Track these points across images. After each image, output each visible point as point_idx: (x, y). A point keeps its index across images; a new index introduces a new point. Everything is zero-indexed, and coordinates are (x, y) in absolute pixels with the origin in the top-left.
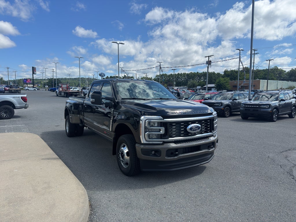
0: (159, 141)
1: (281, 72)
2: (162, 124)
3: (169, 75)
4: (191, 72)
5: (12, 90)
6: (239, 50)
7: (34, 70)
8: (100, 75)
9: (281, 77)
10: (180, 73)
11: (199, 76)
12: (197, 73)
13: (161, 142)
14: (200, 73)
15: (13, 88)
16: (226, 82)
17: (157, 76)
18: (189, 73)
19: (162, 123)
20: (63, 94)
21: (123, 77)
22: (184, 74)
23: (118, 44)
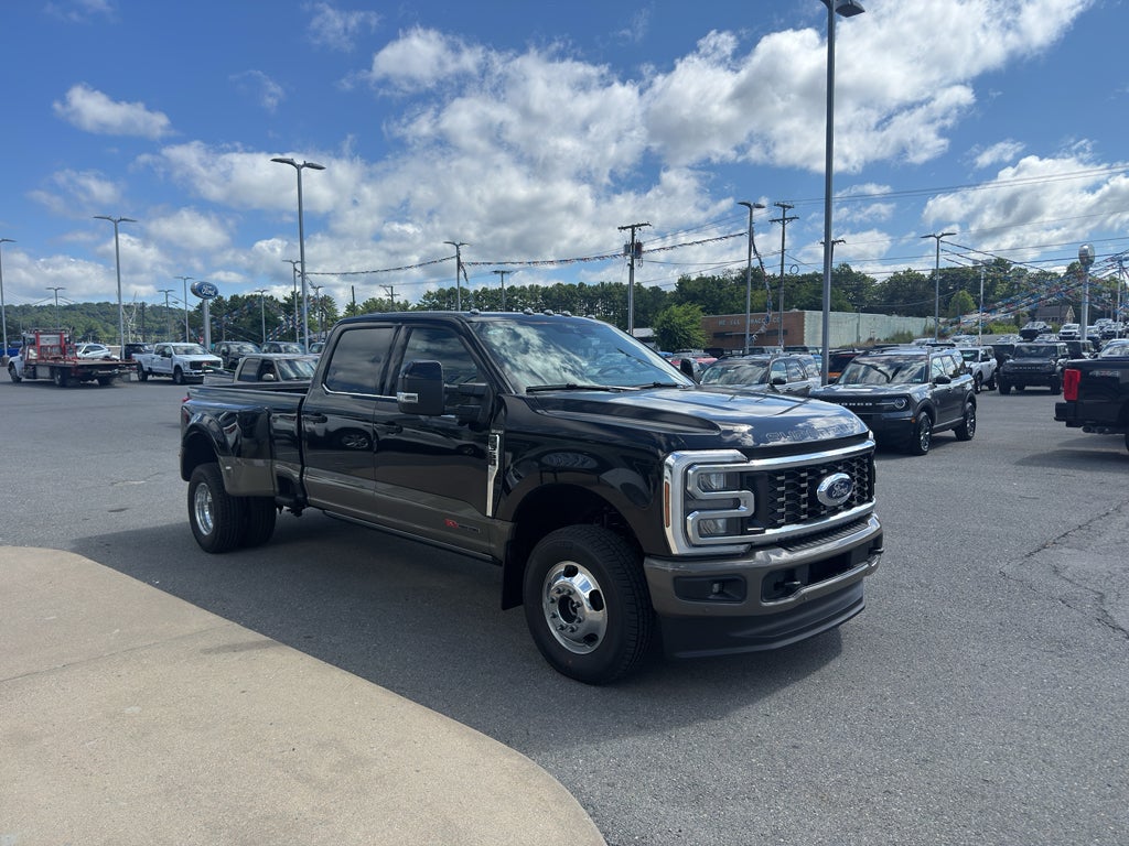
0: (735, 542)
1: (862, 282)
2: (744, 480)
3: (476, 292)
4: (559, 284)
6: (749, 205)
8: (197, 291)
9: (861, 299)
10: (517, 286)
11: (588, 296)
12: (581, 285)
13: (742, 548)
14: (589, 287)
16: (692, 322)
17: (428, 296)
18: (550, 286)
19: (744, 475)
20: (44, 373)
21: (285, 298)
22: (534, 289)
23: (299, 168)
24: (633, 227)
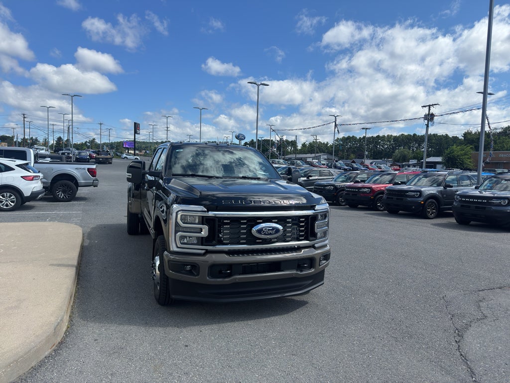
0: (200, 249)
2: (204, 220)
3: (360, 138)
4: (402, 134)
5: (99, 158)
7: (137, 127)
8: (237, 137)
10: (381, 135)
11: (417, 140)
13: (203, 251)
14: (419, 136)
15: (101, 155)
16: (465, 154)
18: (398, 135)
19: (205, 218)
22: (389, 137)
23: (258, 86)
24: (429, 106)
